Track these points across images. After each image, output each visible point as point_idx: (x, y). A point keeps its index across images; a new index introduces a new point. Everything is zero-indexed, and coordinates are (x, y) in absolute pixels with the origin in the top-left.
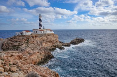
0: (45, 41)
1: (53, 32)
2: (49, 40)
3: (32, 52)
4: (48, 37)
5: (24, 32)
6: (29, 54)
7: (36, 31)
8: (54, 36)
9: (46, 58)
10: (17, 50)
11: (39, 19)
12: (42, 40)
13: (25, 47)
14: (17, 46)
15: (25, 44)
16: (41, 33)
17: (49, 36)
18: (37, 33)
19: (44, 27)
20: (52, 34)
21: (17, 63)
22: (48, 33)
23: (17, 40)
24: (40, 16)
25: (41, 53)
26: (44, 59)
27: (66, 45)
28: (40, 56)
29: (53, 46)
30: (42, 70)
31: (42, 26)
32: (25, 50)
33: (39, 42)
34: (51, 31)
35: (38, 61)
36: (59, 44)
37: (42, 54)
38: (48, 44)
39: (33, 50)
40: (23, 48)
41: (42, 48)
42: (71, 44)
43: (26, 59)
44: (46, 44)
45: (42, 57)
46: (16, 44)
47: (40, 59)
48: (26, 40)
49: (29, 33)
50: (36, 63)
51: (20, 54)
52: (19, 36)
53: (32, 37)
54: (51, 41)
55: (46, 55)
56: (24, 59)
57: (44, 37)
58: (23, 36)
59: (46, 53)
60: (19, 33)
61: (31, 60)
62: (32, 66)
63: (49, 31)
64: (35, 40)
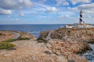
0: (84, 34)
2: (88, 33)
4: (88, 31)
5: (67, 26)
7: (77, 25)
9: (84, 49)
10: (60, 39)
11: (80, 15)
12: (81, 33)
13: (67, 38)
14: (61, 36)
15: (67, 35)
16: (81, 27)
17: (88, 29)
19: (84, 21)
21: (61, 49)
22: (88, 27)
23: (61, 32)
24: (81, 12)
26: (82, 50)
28: (78, 46)
29: (93, 39)
30: (80, 59)
31: (83, 21)
32: (67, 40)
33: (78, 35)
34: (91, 26)
35: (76, 50)
37: (81, 45)
38: (87, 37)
39: (73, 41)
40: (65, 39)
43: (67, 47)
45: (80, 48)
46: (61, 35)
47: (79, 49)
48: (68, 32)
49: (71, 27)
50: (74, 52)
51: (63, 42)
52: (63, 29)
53: (73, 30)
54: (90, 35)
55: (84, 46)
57: (84, 31)
60: (63, 27)
61: (71, 48)
62: (71, 54)
63: (89, 25)
64: (75, 33)
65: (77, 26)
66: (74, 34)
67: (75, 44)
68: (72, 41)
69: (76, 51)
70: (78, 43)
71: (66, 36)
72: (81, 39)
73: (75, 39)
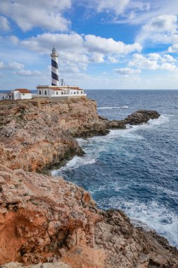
0: (65, 116)
1: (86, 95)
2: (75, 112)
3: (31, 140)
4: (73, 105)
5: (16, 93)
6: (23, 144)
7: (44, 90)
8: (87, 103)
9: (65, 154)
12: (57, 111)
13: (16, 127)
15: (14, 121)
16: (55, 95)
17: (74, 102)
18: (47, 95)
19: (62, 80)
20: (83, 99)
22: (73, 95)
24: (53, 55)
25: (53, 144)
26: (60, 156)
27: (116, 124)
28: (49, 149)
29: (85, 127)
30: (45, 183)
31: (59, 79)
32: (15, 135)
33: (49, 117)
34: (80, 91)
35: (45, 160)
36: (98, 122)
37: (56, 144)
38: (73, 121)
39: (34, 135)
40: (10, 131)
41: (57, 130)
42: (126, 123)
43: (14, 157)
44: (67, 121)
45: (56, 152)
47: (52, 157)
48: (18, 111)
49: (28, 96)
50: (40, 166)
53: (34, 105)
54: (79, 116)
55: (65, 147)
56: (8, 155)
57: (64, 105)
58: (13, 101)
59: (65, 143)
61: (28, 158)
62: (18, 174)
63: (76, 91)
64: (41, 111)
66: (36, 114)
67: (40, 144)
68: (29, 136)
69: (45, 162)
70: (48, 139)
71: (11, 124)
72: (57, 127)
73: (40, 128)
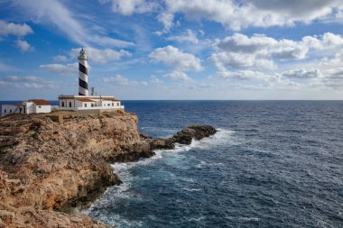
0: (95, 134)
1: (123, 107)
2: (108, 129)
3: (48, 167)
4: (107, 120)
5: (29, 104)
6: (35, 172)
7: (68, 101)
8: (125, 118)
9: (95, 184)
11: (80, 65)
13: (26, 151)
15: (24, 142)
16: (83, 108)
17: (108, 116)
18: (72, 108)
19: (93, 89)
20: (119, 112)
22: (107, 107)
24: (82, 57)
25: (78, 171)
26: (87, 188)
27: (162, 143)
28: (73, 178)
29: (122, 147)
33: (74, 136)
34: (115, 103)
35: (67, 194)
36: (139, 141)
37: (82, 172)
38: (106, 141)
39: (52, 160)
41: (84, 153)
44: (98, 141)
45: (82, 182)
47: (76, 188)
48: (31, 128)
50: (59, 202)
53: (54, 121)
54: (115, 134)
55: (94, 175)
57: (95, 120)
58: (24, 116)
59: (94, 170)
60: (13, 108)
61: (42, 192)
63: (111, 102)
64: (63, 129)
65: (70, 106)
67: (60, 172)
68: (45, 161)
69: (66, 197)
70: (72, 165)
71: (19, 146)
72: (84, 149)
73: (61, 151)
